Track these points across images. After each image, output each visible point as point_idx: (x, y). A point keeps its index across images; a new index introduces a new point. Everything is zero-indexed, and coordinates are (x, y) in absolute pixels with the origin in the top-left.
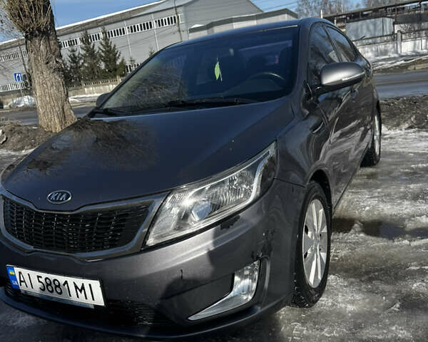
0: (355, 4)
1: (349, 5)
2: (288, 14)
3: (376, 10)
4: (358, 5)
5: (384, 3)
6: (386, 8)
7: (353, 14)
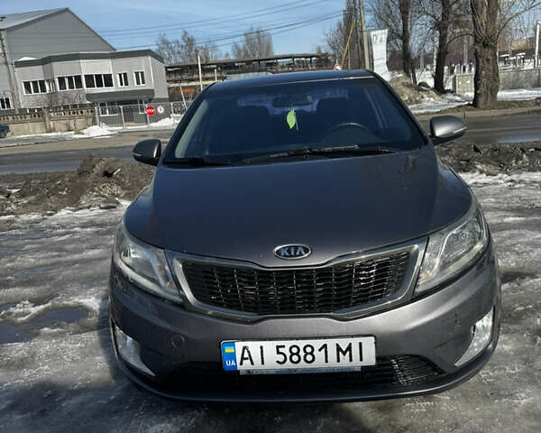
0: (224, 53)
1: (218, 53)
2: (152, 56)
3: (249, 63)
4: (227, 55)
5: (254, 56)
6: (259, 61)
7: (224, 64)
